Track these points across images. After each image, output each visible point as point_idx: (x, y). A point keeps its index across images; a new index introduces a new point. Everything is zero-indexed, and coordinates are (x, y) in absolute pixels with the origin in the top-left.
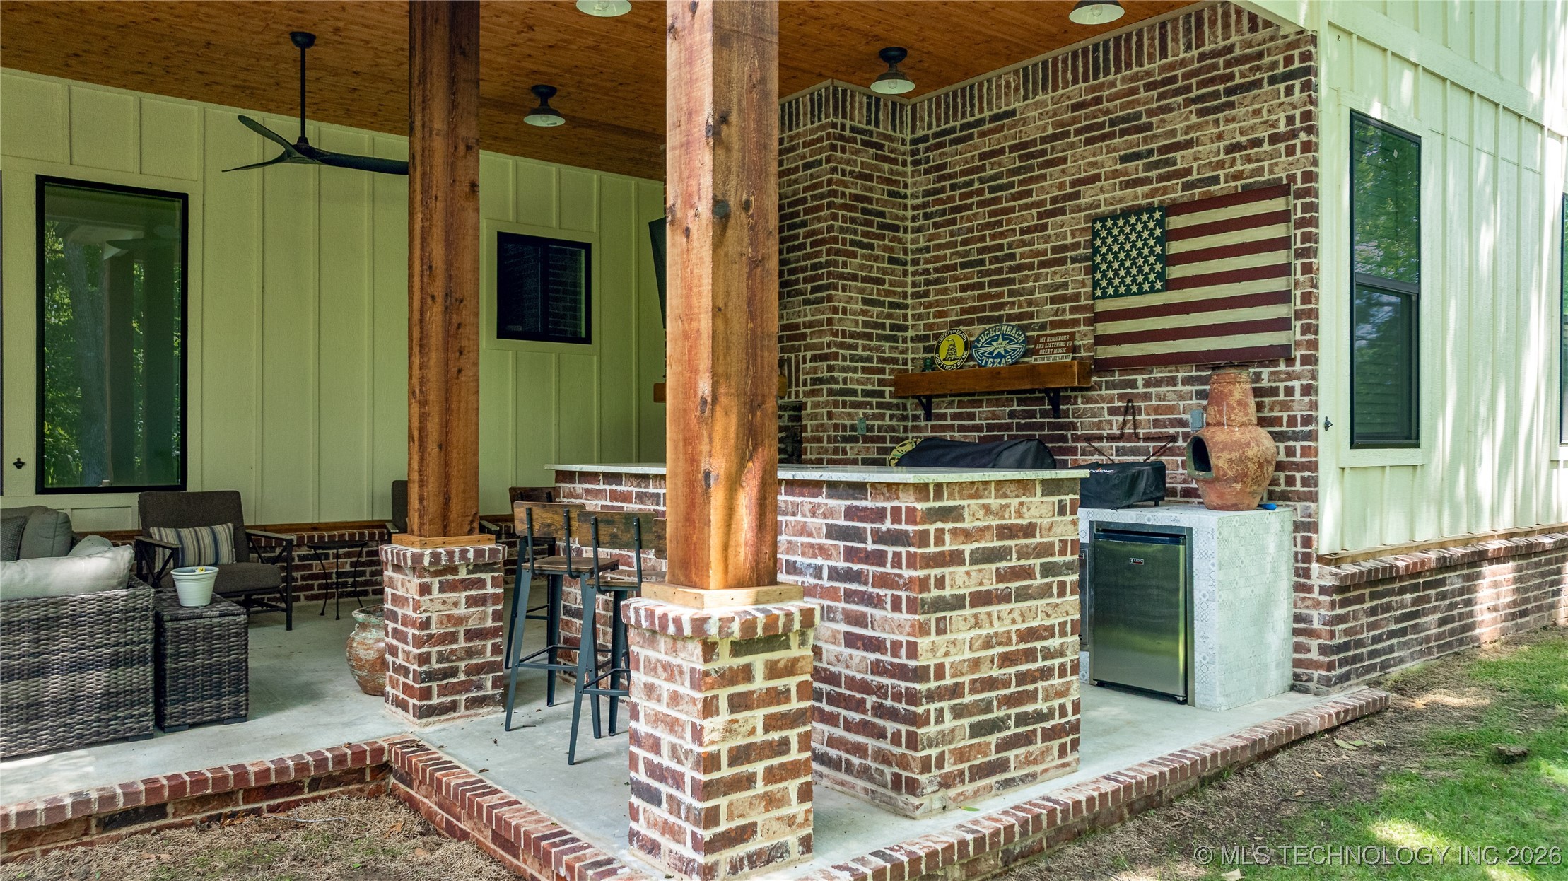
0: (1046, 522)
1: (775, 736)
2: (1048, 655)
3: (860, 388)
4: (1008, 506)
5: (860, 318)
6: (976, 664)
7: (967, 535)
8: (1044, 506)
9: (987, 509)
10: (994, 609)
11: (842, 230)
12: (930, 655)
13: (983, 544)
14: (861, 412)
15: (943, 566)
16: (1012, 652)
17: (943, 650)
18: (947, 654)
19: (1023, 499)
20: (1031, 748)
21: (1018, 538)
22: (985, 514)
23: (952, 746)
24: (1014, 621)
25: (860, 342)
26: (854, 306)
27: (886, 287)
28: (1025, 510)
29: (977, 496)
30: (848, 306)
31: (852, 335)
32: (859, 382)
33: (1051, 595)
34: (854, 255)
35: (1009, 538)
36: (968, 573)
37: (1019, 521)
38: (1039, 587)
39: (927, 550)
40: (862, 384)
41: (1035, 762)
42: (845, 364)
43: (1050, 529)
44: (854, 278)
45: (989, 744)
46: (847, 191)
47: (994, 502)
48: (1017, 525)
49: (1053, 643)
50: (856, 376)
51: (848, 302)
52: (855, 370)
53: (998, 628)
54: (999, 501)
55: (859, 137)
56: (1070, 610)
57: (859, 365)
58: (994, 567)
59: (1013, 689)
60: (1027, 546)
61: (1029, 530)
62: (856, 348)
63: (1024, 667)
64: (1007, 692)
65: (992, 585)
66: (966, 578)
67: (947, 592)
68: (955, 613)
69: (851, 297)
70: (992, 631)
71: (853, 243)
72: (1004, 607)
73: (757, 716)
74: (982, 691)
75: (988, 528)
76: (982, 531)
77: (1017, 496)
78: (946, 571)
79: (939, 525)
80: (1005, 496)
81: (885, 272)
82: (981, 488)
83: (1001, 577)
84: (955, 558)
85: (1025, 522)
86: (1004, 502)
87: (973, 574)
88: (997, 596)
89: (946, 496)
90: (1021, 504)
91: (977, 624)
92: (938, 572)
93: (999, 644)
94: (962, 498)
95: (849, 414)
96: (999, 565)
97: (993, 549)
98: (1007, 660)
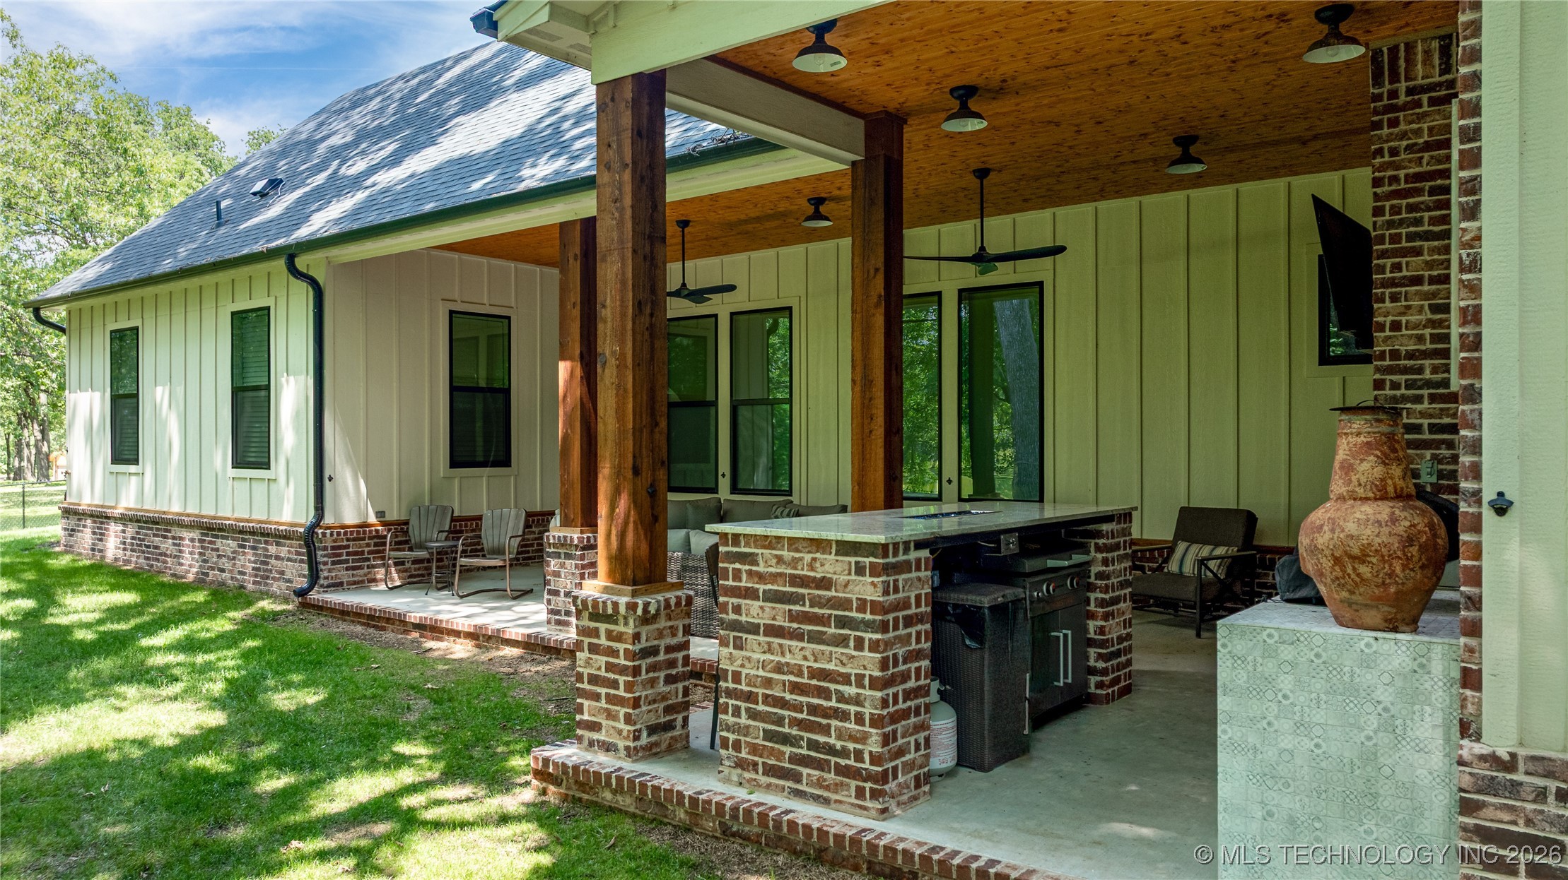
0: (844, 578)
2: (842, 698)
3: (1426, 422)
4: (801, 559)
5: (1427, 332)
6: (768, 683)
7: (761, 577)
8: (840, 564)
9: (780, 560)
10: (786, 642)
11: (1390, 224)
12: (728, 662)
13: (775, 587)
15: (739, 597)
16: (803, 684)
17: (739, 662)
18: (742, 666)
19: (818, 555)
20: (826, 775)
21: (811, 588)
22: (778, 563)
24: (805, 658)
26: (1414, 318)
28: (818, 565)
29: (770, 547)
30: (1404, 319)
33: (847, 646)
34: (1418, 252)
35: (801, 587)
36: (761, 608)
37: (812, 574)
38: (834, 635)
39: (726, 583)
41: (827, 788)
42: (1398, 393)
44: (1417, 281)
46: (1402, 173)
47: (786, 554)
48: (809, 577)
49: (851, 690)
50: (1419, 407)
55: (1425, 98)
58: (787, 607)
59: (804, 716)
60: (820, 596)
61: (825, 583)
63: (815, 701)
64: (799, 716)
65: (780, 622)
66: (760, 612)
67: (743, 618)
68: (750, 637)
70: (783, 660)
71: (1411, 237)
72: (794, 643)
74: (774, 706)
75: (781, 575)
76: (774, 577)
77: (809, 552)
78: (743, 602)
79: (737, 566)
82: (774, 541)
83: (793, 617)
84: (751, 594)
85: (818, 576)
86: (797, 555)
87: (767, 610)
88: (789, 633)
89: (743, 544)
90: (814, 559)
91: (770, 650)
92: (735, 601)
94: (756, 547)
96: (792, 607)
97: (785, 593)
98: (796, 688)
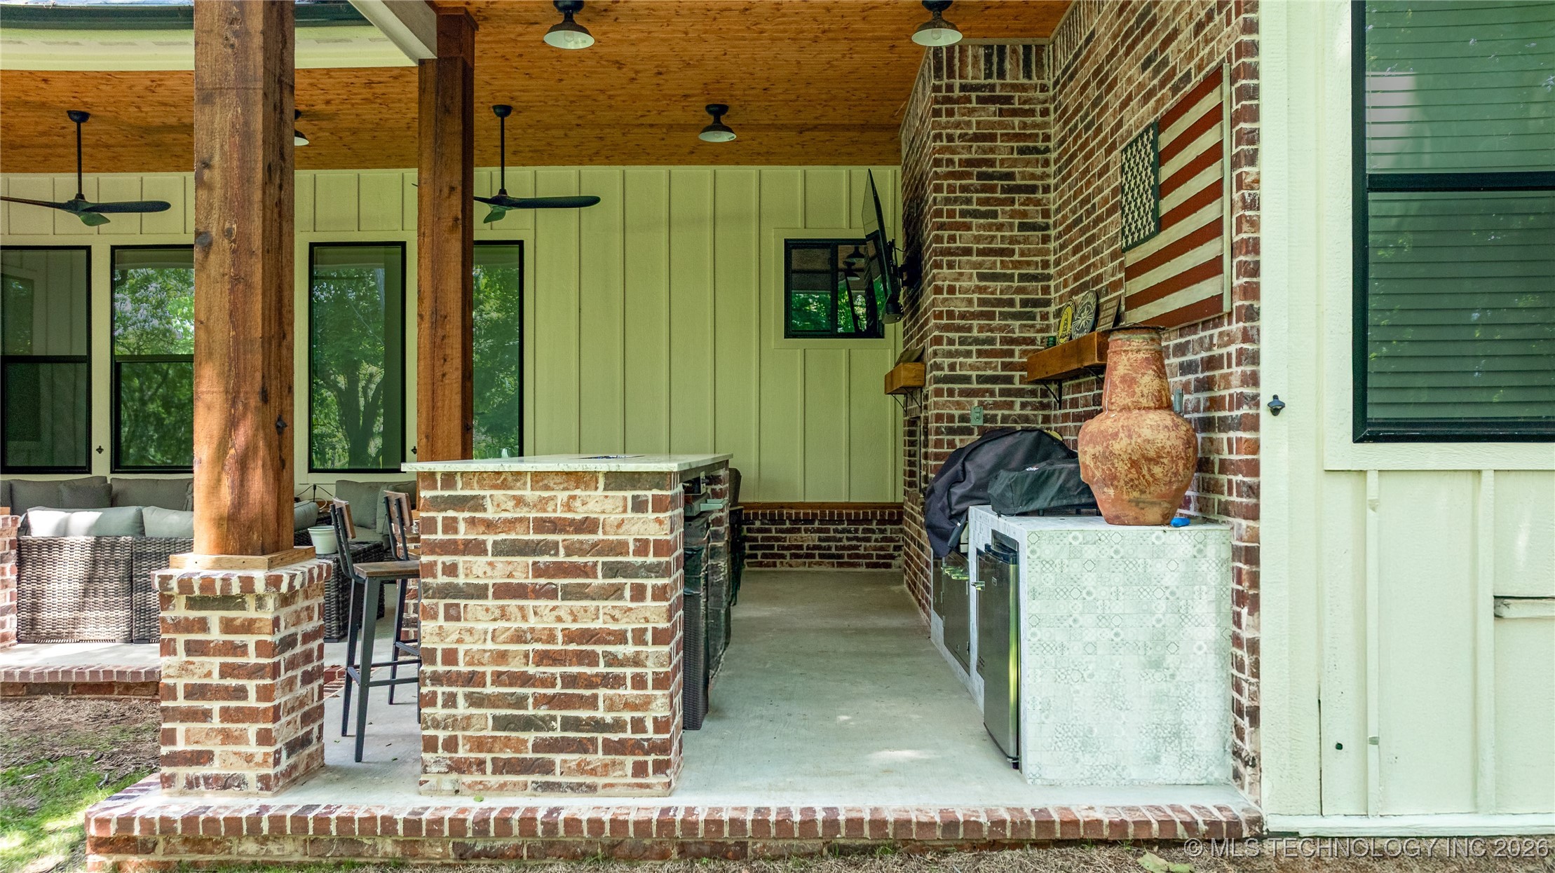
0: (615, 517)
1: (232, 682)
2: (612, 660)
3: (974, 374)
4: (552, 498)
5: (975, 296)
6: (502, 656)
7: (490, 526)
8: (610, 501)
9: (519, 501)
10: (529, 604)
11: (947, 201)
12: (436, 639)
13: (513, 536)
14: (976, 401)
15: (455, 554)
16: (555, 652)
17: (455, 636)
18: (460, 641)
19: (578, 492)
20: (589, 757)
21: (568, 532)
22: (517, 505)
23: (468, 733)
24: (559, 619)
25: (975, 323)
26: (965, 284)
27: (1016, 257)
28: (578, 503)
29: (504, 486)
30: (957, 284)
31: (963, 316)
32: (972, 367)
33: (621, 597)
34: (968, 227)
35: (553, 532)
36: (491, 564)
37: (569, 515)
38: (602, 587)
39: (433, 537)
40: (978, 369)
41: (593, 772)
42: (953, 348)
43: (619, 526)
44: (967, 252)
45: (527, 741)
46: (956, 158)
47: (529, 494)
48: (565, 519)
49: (629, 649)
50: (969, 361)
51: (957, 280)
52: (968, 354)
53: (533, 622)
54: (538, 493)
55: (974, 95)
56: (651, 619)
57: (974, 348)
58: (530, 560)
59: (558, 689)
60: (581, 542)
61: (588, 525)
62: (970, 329)
63: (575, 670)
64: (550, 691)
65: (519, 579)
66: (488, 569)
67: (461, 580)
68: (471, 602)
69: (961, 274)
70: (525, 626)
71: (964, 214)
72: (542, 603)
73: (215, 663)
74: (511, 685)
75: (521, 520)
76: (511, 524)
77: (564, 489)
78: (460, 560)
79: (451, 513)
80: (547, 488)
81: (1013, 240)
82: (510, 478)
83: (538, 571)
84: (476, 548)
85: (578, 517)
86: (546, 494)
87: (499, 566)
88: (534, 591)
89: (460, 484)
90: (573, 498)
91: (504, 615)
92: (448, 559)
93: (538, 640)
94: (482, 487)
95: (958, 403)
96: (537, 559)
97: (527, 543)
98: (544, 658)
